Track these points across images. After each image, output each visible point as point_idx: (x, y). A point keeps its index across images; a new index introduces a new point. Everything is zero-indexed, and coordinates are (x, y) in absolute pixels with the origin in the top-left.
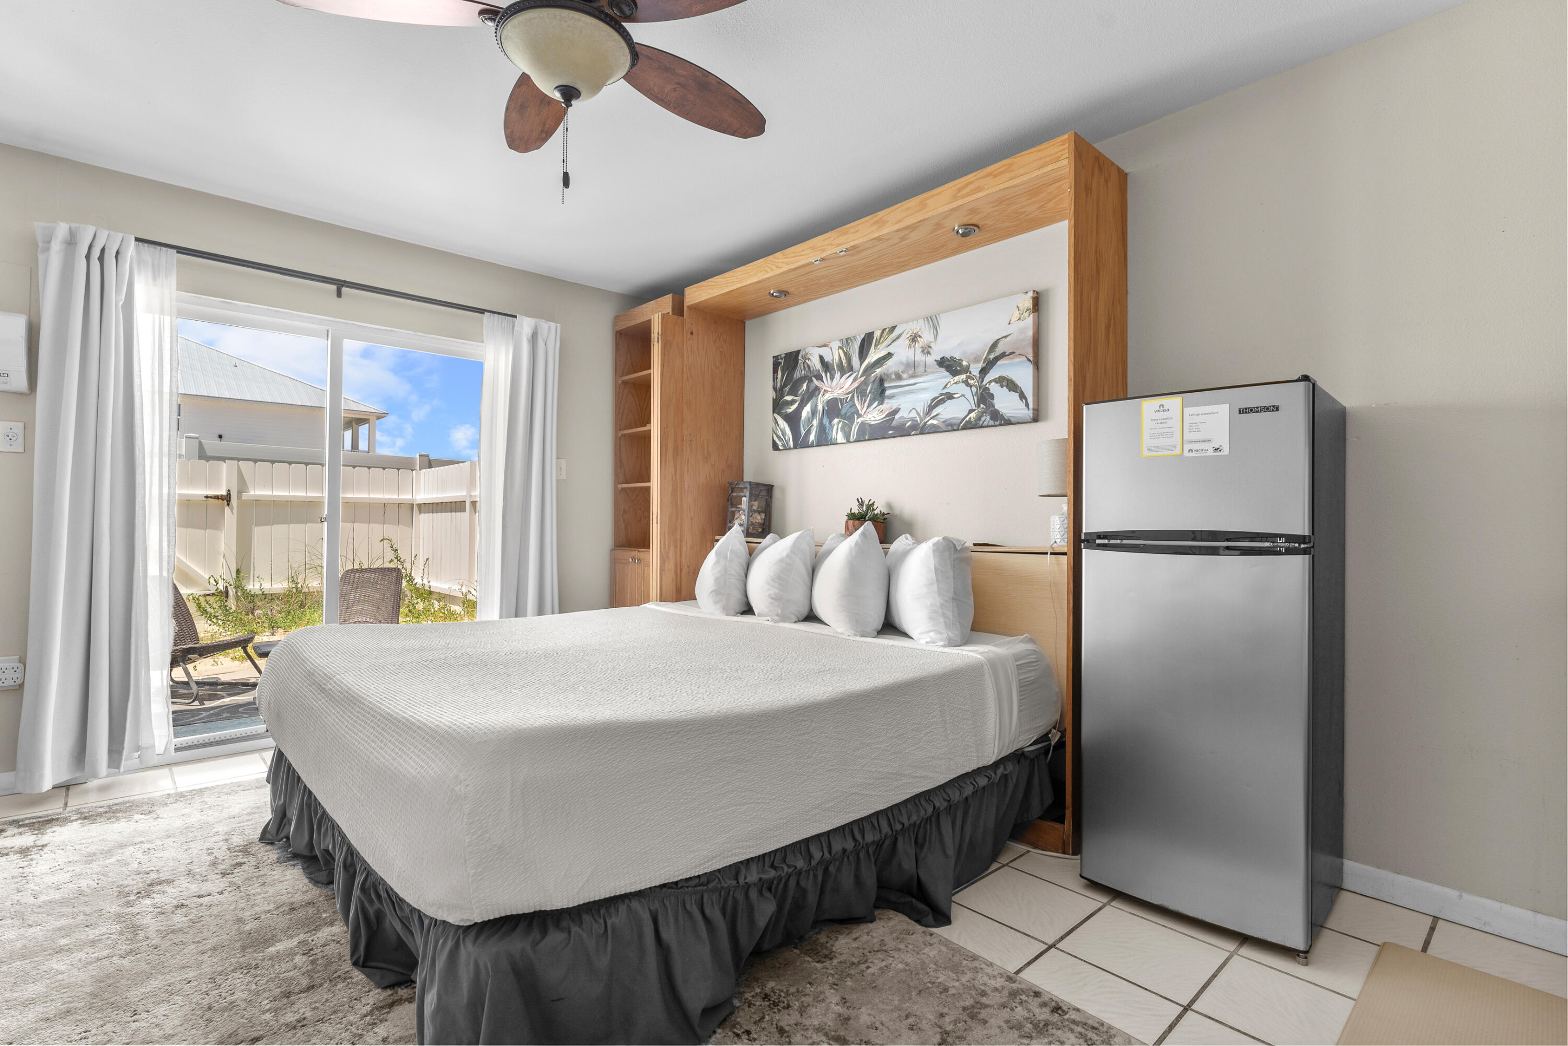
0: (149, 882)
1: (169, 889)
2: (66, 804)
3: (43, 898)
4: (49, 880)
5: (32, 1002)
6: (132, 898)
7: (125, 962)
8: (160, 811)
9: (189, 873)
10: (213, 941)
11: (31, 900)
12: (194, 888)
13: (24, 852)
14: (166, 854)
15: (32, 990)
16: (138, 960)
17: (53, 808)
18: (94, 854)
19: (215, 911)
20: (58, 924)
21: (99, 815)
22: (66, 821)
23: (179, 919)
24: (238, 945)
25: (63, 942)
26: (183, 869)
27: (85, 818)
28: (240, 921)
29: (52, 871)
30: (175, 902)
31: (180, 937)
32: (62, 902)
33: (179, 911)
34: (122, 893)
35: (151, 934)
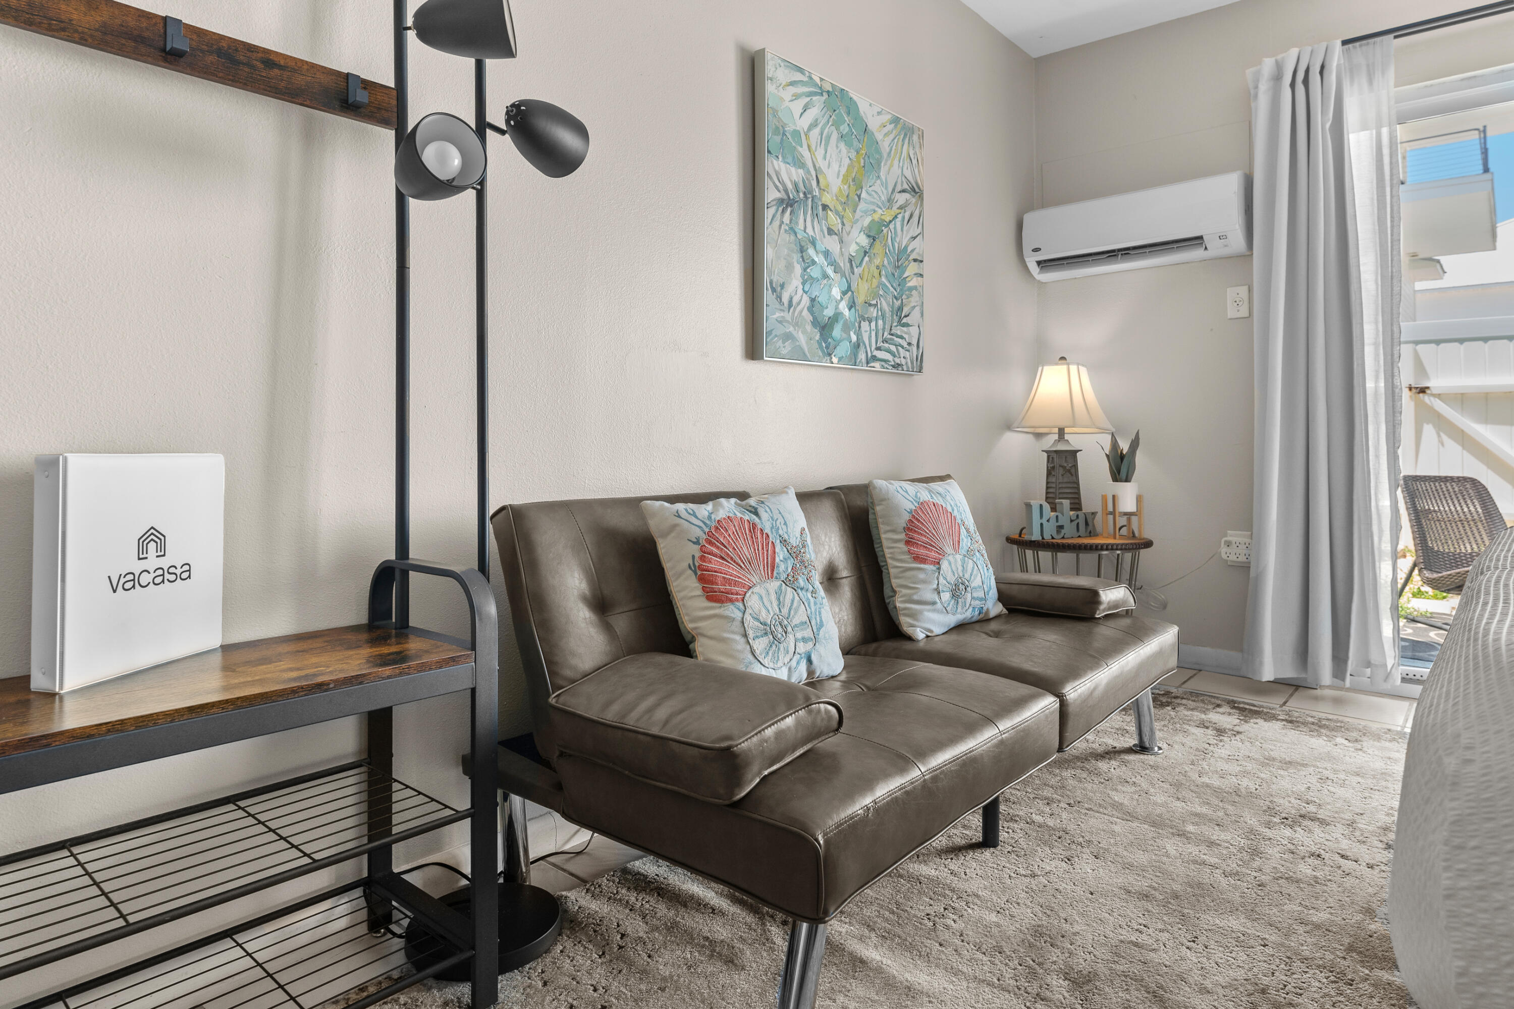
0: (1302, 812)
1: (1317, 830)
2: (1285, 703)
3: (1205, 779)
4: (1222, 765)
5: (1128, 866)
6: (1276, 820)
7: (1224, 882)
8: (1367, 743)
9: (1351, 824)
10: (1321, 916)
11: (1195, 776)
12: (1345, 844)
13: (1220, 732)
14: (1340, 792)
15: (1141, 858)
16: (1236, 888)
17: (1272, 703)
18: (1274, 759)
19: (1349, 882)
20: (1198, 809)
21: (1305, 724)
22: (1274, 718)
23: (1305, 869)
24: (1347, 941)
25: (1190, 828)
26: (1348, 816)
27: (1291, 722)
28: (1369, 912)
29: (1229, 759)
30: (1313, 849)
31: (1292, 889)
32: (1217, 792)
33: (1310, 861)
34: (1270, 810)
35: (1267, 869)
